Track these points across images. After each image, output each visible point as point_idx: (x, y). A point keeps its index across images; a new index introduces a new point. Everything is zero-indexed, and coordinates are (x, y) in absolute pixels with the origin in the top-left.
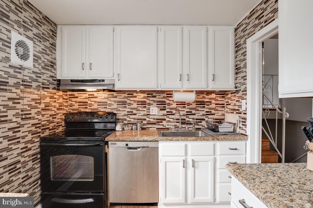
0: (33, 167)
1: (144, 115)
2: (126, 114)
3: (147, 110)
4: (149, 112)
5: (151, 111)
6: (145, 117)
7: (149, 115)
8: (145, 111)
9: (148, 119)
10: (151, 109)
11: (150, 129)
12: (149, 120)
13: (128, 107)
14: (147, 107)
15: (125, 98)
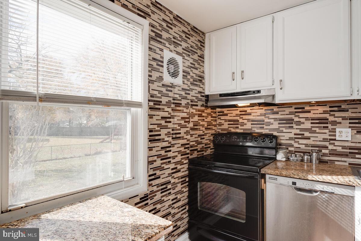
0: (181, 190)
1: (325, 140)
2: (292, 138)
3: (330, 131)
4: (335, 136)
5: (337, 134)
6: (327, 144)
7: (335, 140)
8: (326, 133)
9: (330, 147)
10: (338, 130)
11: (336, 163)
12: (335, 148)
13: (295, 126)
14: (330, 126)
15: (291, 113)
